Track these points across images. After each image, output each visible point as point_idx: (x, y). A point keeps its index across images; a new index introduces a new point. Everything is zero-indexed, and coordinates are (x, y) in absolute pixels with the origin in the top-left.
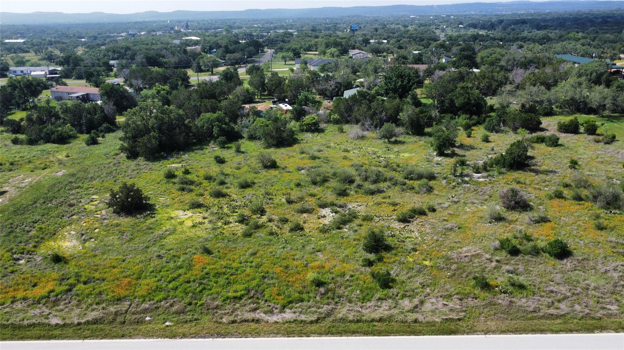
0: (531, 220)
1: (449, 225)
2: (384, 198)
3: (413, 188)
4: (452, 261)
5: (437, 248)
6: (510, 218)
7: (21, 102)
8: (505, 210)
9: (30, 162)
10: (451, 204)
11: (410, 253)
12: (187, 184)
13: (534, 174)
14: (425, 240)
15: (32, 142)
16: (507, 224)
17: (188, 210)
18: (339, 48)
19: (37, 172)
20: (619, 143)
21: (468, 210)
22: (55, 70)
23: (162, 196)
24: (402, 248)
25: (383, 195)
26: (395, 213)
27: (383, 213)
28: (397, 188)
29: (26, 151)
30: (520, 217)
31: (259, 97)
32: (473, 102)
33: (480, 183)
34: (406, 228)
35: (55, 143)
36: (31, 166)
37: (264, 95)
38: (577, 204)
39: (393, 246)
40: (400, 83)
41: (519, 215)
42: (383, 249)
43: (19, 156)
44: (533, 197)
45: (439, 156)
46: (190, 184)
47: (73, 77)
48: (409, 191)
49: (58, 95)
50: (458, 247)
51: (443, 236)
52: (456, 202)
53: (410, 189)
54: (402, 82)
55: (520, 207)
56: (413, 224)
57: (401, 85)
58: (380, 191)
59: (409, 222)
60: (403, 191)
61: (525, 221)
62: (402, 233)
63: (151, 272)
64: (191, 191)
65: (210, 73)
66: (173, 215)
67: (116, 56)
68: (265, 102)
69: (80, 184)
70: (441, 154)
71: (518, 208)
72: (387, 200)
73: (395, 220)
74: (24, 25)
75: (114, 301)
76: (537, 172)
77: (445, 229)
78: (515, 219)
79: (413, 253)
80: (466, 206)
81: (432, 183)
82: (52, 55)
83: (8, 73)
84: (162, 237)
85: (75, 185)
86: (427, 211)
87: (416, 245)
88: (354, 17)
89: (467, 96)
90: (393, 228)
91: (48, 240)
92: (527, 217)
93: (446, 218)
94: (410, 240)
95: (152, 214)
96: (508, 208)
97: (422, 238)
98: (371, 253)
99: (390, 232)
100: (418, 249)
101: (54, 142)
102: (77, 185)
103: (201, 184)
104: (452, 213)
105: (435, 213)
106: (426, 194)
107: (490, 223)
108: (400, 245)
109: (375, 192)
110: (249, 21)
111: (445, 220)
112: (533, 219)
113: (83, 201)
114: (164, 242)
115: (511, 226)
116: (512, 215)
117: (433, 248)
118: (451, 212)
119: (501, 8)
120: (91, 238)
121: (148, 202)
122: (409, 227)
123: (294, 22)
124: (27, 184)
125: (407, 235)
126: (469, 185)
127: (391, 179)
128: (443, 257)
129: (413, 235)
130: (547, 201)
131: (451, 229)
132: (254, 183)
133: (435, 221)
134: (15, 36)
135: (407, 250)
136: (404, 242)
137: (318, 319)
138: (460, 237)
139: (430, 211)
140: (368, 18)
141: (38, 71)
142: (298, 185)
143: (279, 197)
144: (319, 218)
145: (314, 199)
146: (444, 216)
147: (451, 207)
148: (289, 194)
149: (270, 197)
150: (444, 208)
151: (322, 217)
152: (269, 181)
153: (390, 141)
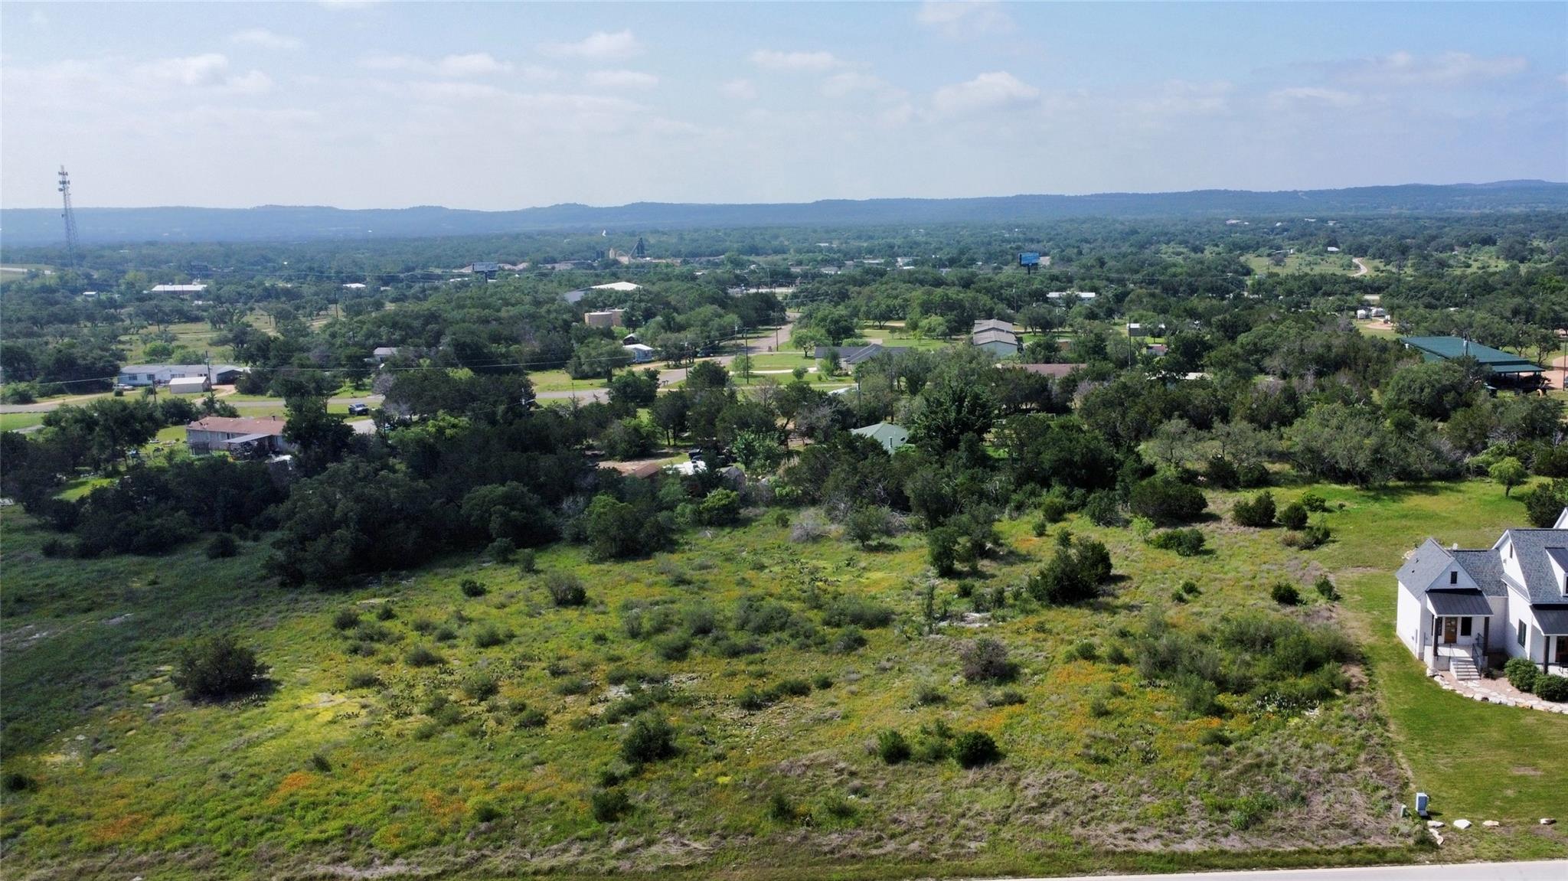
0: (988, 701)
1: (829, 713)
2: (752, 663)
3: (825, 643)
4: (770, 775)
5: (768, 755)
6: (956, 698)
7: (103, 457)
9: (63, 596)
10: (872, 673)
11: (705, 762)
12: (372, 639)
14: (760, 740)
15: (87, 552)
17: (341, 691)
18: (951, 316)
19: (69, 618)
20: (1337, 545)
22: (233, 372)
23: (305, 665)
25: (755, 657)
28: (793, 643)
29: (65, 572)
31: (672, 442)
33: (965, 632)
34: (744, 720)
35: (140, 554)
36: (61, 604)
37: (683, 440)
38: (1106, 671)
43: (44, 584)
45: (940, 577)
46: (379, 641)
47: (270, 392)
48: (811, 649)
49: (202, 439)
51: (801, 733)
52: (885, 670)
56: (763, 713)
58: (754, 650)
59: (761, 708)
61: (977, 703)
62: (728, 728)
63: (190, 804)
64: (371, 653)
65: (605, 380)
66: (304, 702)
67: (397, 336)
68: (679, 454)
69: (145, 643)
70: (943, 572)
71: (986, 679)
72: (754, 668)
73: (736, 705)
74: (220, 244)
75: (87, 851)
77: (817, 719)
79: (711, 763)
80: (898, 677)
81: (871, 633)
82: (245, 333)
83: (115, 380)
84: (251, 744)
85: (134, 644)
86: (814, 686)
87: (734, 749)
88: (1084, 222)
90: (718, 720)
91: (22, 753)
93: (837, 701)
94: (731, 740)
95: (261, 700)
96: (971, 679)
97: (758, 737)
98: (629, 764)
99: (703, 726)
100: (729, 756)
101: (137, 551)
102: (138, 643)
103: (401, 638)
104: (857, 691)
105: (827, 691)
106: (839, 655)
107: (911, 707)
108: (699, 749)
109: (745, 651)
110: (815, 231)
111: (832, 704)
113: (134, 677)
114: (251, 752)
115: (945, 712)
117: (762, 753)
118: (857, 688)
119: (1467, 199)
120: (112, 747)
121: (266, 676)
122: (752, 718)
123: (928, 234)
124: (34, 642)
125: (734, 732)
126: (939, 636)
127: (797, 626)
128: (760, 768)
129: (746, 732)
130: (1058, 665)
131: (827, 721)
132: (511, 636)
134: (183, 276)
136: (714, 743)
137: (444, 872)
138: (829, 734)
139: (820, 688)
140: (1122, 223)
141: (191, 374)
142: (600, 639)
143: (544, 665)
144: (592, 704)
145: (612, 666)
146: (837, 697)
147: (866, 680)
148: (567, 658)
149: (526, 663)
150: (851, 682)
151: (600, 701)
152: (547, 633)
153: (867, 546)
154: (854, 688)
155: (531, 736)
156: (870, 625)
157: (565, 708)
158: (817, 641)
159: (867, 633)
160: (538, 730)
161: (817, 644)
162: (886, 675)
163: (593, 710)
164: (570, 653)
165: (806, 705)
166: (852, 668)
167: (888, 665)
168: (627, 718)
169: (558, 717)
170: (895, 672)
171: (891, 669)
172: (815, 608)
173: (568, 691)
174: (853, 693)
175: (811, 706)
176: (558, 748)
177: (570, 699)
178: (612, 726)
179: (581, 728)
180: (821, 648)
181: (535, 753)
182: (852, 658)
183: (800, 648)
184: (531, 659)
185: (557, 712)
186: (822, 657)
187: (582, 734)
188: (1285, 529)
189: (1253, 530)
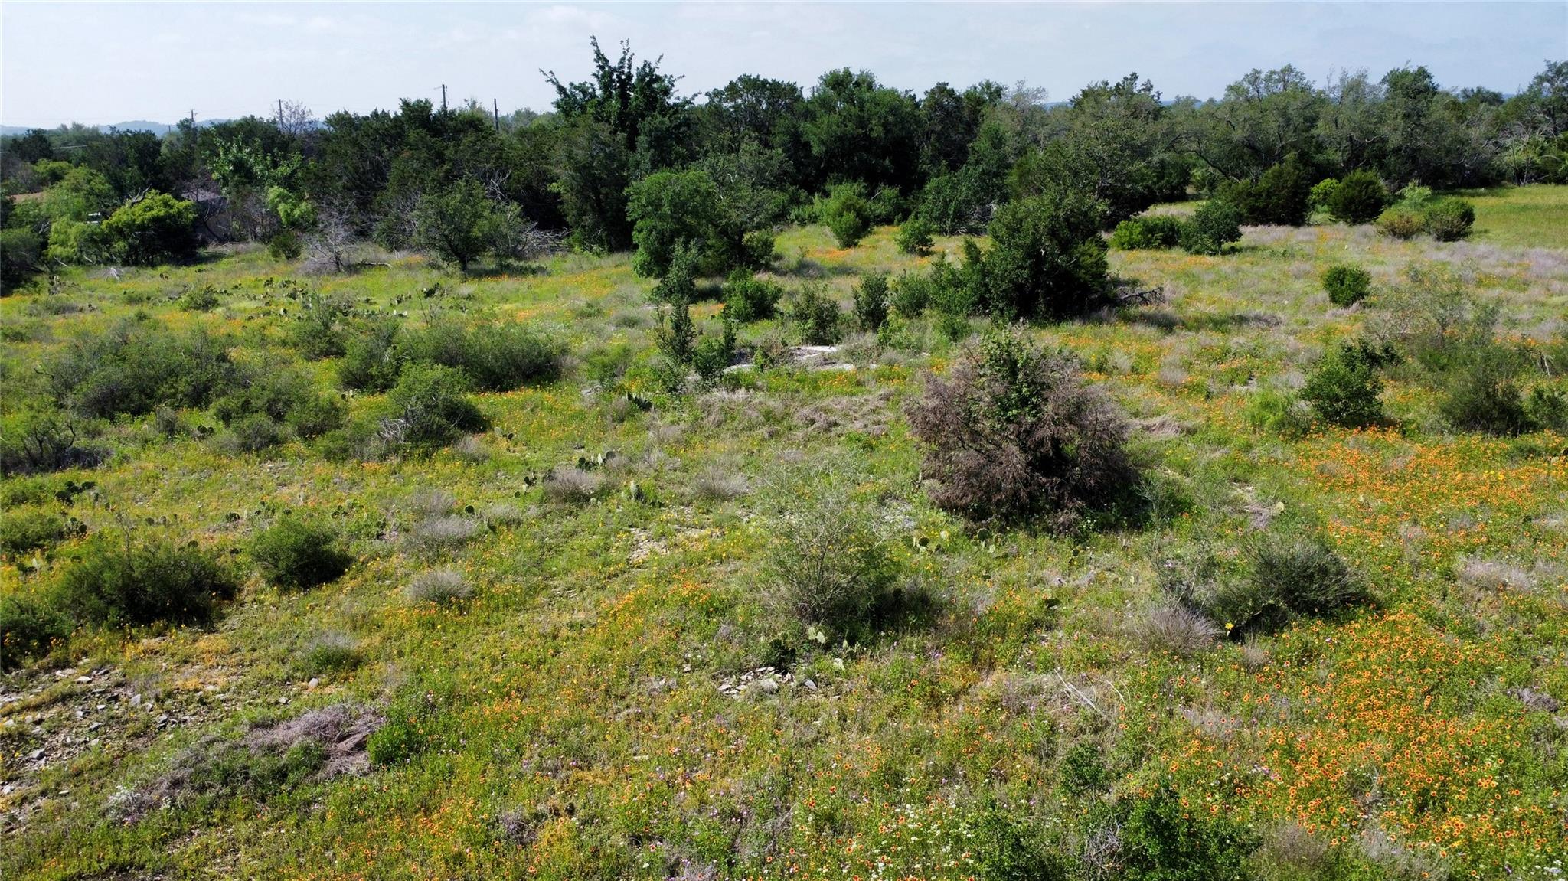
0: (1190, 604)
6: (986, 598)
8: (947, 528)
13: (1151, 331)
16: (948, 663)
30: (1082, 579)
38: (1510, 456)
41: (1071, 568)
44: (1169, 434)
55: (1079, 491)
61: (1133, 622)
71: (1058, 506)
76: (1167, 325)
78: (1028, 603)
86: (254, 579)
92: (1143, 579)
96: (979, 515)
104: (462, 585)
112: (1202, 593)
115: (991, 684)
116: (1011, 572)
130: (1268, 448)
146: (361, 624)
147: (507, 535)
150: (437, 550)
153: (472, 271)
154: (451, 575)
156: (496, 379)
158: (311, 420)
159: (485, 402)
161: (308, 433)
162: (594, 514)
165: (185, 680)
166: (448, 495)
167: (591, 481)
170: (621, 504)
171: (604, 493)
172: (327, 354)
174: (444, 598)
175: (215, 682)
180: (323, 442)
182: (444, 466)
183: (246, 447)
186: (324, 468)
188: (1342, 225)
189: (1282, 228)
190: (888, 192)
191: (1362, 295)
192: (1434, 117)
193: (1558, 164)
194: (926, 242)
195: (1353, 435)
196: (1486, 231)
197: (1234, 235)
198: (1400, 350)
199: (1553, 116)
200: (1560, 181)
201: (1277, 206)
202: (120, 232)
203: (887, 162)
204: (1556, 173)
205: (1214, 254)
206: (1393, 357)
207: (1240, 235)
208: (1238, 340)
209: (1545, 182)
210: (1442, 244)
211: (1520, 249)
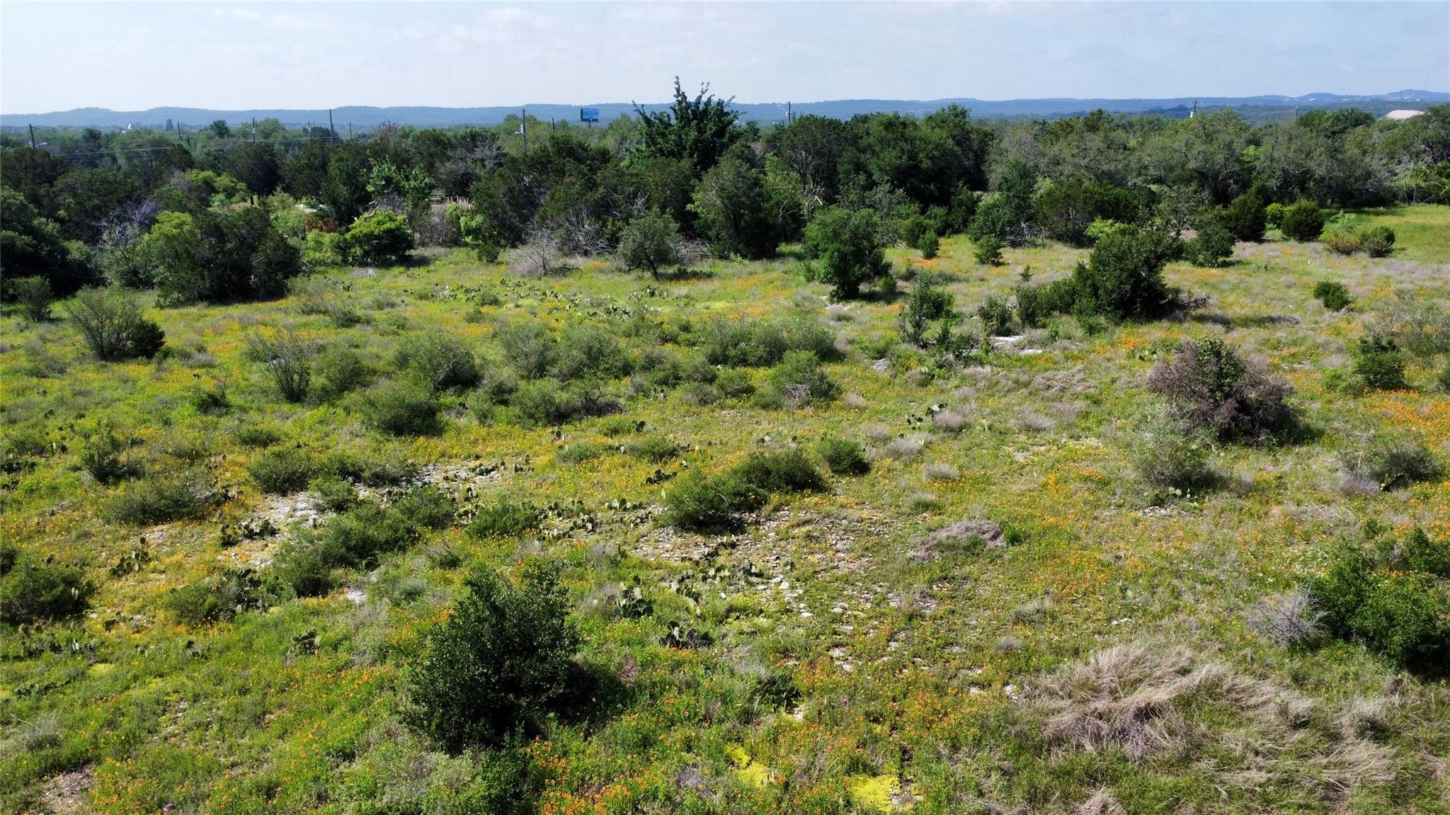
1: (955, 529)
2: (615, 432)
3: (750, 390)
4: (1058, 758)
5: (927, 671)
10: (931, 437)
11: (748, 717)
14: (836, 619)
16: (1250, 503)
21: (1020, 457)
24: (692, 685)
25: (612, 419)
26: (665, 489)
27: (599, 496)
28: (677, 394)
30: (1284, 468)
32: (926, 164)
33: (1029, 360)
34: (721, 560)
39: (631, 677)
40: (693, 134)
41: (1276, 462)
42: (551, 704)
45: (840, 299)
48: (729, 402)
50: (1059, 652)
51: (944, 589)
52: (956, 431)
53: (735, 394)
54: (701, 131)
56: (757, 540)
57: (696, 141)
58: (594, 408)
59: (738, 528)
60: (703, 402)
62: (698, 586)
70: (848, 292)
72: (626, 441)
73: (659, 524)
76: (1225, 323)
77: (940, 546)
78: (1266, 478)
79: (770, 721)
80: (1003, 442)
81: (832, 371)
86: (824, 471)
87: (785, 653)
89: (907, 147)
90: (644, 565)
93: (930, 497)
94: (745, 625)
97: (819, 609)
98: (454, 749)
99: (623, 586)
100: (801, 682)
104: (954, 471)
105: (867, 479)
106: (809, 410)
107: (1159, 502)
108: (678, 665)
109: (575, 410)
111: (926, 506)
115: (1273, 509)
117: (898, 667)
118: (945, 468)
122: (738, 554)
125: (726, 599)
126: (988, 369)
127: (651, 364)
128: (986, 733)
129: (762, 595)
130: (1347, 402)
131: (973, 548)
133: (878, 516)
135: (726, 699)
136: (707, 640)
138: (1038, 587)
139: (842, 473)
142: (213, 404)
143: (75, 459)
144: (228, 543)
145: (257, 456)
148: (135, 443)
149: (27, 458)
150: (908, 457)
151: (251, 535)
152: (81, 400)
153: (662, 275)
155: (32, 654)
157: (144, 557)
160: (60, 632)
163: (234, 558)
164: (141, 432)
168: (353, 576)
169: (127, 584)
170: (981, 433)
173: (149, 515)
176: (136, 693)
177: (156, 534)
178: (312, 602)
179: (212, 615)
180: (755, 398)
181: (47, 724)
184: (41, 451)
185: (120, 571)
187: (216, 635)
188: (1293, 242)
189: (1248, 244)
190: (939, 211)
191: (1347, 302)
192: (1349, 153)
193: (1440, 188)
194: (997, 255)
195: (1393, 395)
196: (1404, 249)
197: (1228, 253)
198: (1396, 341)
199: (1431, 148)
200: (1440, 201)
201: (1243, 226)
202: (357, 240)
203: (932, 187)
204: (1438, 195)
205: (1212, 266)
206: (1394, 347)
207: (1232, 252)
208: (1281, 333)
209: (1429, 202)
210: (1377, 260)
211: (1435, 266)
